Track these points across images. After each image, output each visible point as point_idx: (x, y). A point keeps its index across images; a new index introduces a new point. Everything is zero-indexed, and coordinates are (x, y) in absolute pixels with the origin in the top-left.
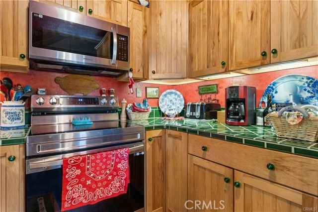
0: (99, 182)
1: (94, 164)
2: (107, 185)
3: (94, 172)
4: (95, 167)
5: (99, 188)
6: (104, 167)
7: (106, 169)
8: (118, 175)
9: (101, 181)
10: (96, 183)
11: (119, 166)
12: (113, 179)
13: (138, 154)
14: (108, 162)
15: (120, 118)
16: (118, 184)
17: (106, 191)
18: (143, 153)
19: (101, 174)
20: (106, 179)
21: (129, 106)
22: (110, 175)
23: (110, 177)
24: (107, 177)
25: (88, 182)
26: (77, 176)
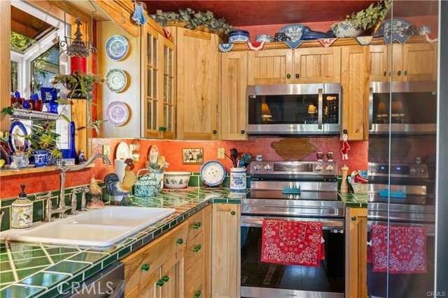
0: (290, 246)
1: (286, 230)
2: (298, 253)
3: (287, 237)
4: (287, 232)
5: (290, 252)
6: (295, 234)
7: (297, 237)
8: (308, 246)
9: (294, 247)
11: (311, 237)
12: (305, 247)
13: (336, 231)
14: (299, 231)
16: (310, 256)
17: (297, 257)
18: (342, 232)
19: (291, 240)
20: (297, 246)
21: (353, 174)
22: (302, 243)
23: (301, 246)
24: (298, 245)
25: (282, 244)
26: (273, 237)
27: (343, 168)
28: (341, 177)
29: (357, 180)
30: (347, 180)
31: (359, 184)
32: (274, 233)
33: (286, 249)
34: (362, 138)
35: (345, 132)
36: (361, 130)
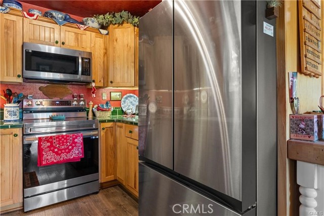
0: (63, 149)
1: (58, 140)
2: (69, 152)
3: (59, 144)
4: (59, 141)
5: (63, 153)
6: (65, 141)
7: (67, 142)
8: (75, 146)
9: (65, 149)
10: (61, 150)
11: (76, 140)
12: (73, 148)
13: (94, 137)
14: (68, 138)
15: (88, 115)
16: (77, 152)
17: (68, 155)
18: (97, 137)
19: (63, 145)
20: (68, 148)
21: (95, 107)
22: (70, 146)
23: (70, 147)
24: (68, 147)
25: (56, 150)
26: (48, 147)
27: (90, 103)
28: (89, 109)
29: (98, 109)
30: (92, 110)
31: (99, 112)
32: (49, 144)
33: (60, 152)
34: (102, 85)
35: (94, 81)
36: (102, 81)
